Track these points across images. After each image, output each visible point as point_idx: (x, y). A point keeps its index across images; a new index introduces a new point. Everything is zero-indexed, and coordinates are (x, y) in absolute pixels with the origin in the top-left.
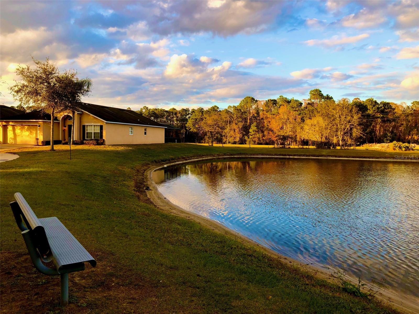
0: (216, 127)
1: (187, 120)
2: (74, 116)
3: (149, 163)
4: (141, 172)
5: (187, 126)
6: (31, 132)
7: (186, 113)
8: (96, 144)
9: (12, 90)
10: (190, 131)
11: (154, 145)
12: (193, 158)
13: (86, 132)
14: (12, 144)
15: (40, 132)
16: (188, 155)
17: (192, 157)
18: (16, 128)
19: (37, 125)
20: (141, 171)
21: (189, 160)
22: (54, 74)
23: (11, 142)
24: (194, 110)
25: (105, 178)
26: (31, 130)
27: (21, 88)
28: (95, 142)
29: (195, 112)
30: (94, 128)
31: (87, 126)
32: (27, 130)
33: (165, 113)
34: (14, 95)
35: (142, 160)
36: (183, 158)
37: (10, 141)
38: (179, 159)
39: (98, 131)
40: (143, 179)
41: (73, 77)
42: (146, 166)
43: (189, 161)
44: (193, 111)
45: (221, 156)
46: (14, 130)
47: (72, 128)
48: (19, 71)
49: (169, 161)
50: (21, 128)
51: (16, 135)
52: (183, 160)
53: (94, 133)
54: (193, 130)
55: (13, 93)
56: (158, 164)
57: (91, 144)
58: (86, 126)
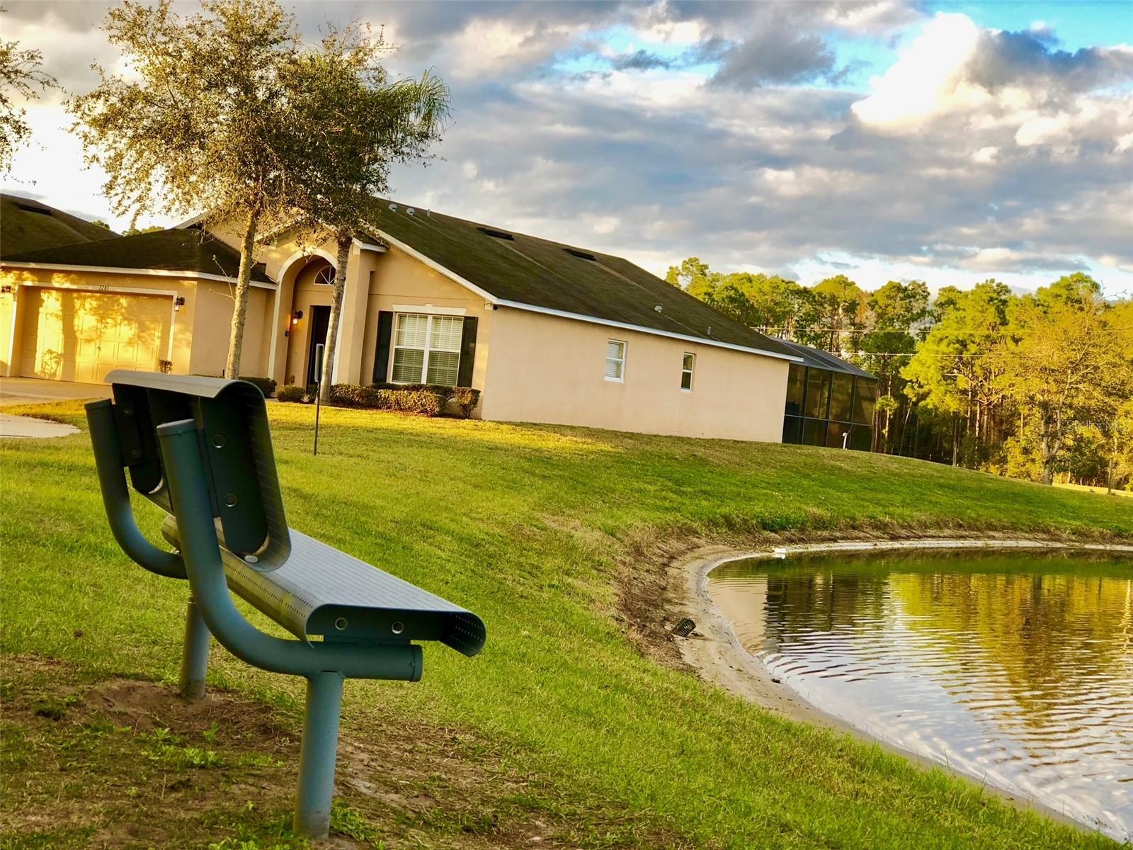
0: (1075, 378)
1: (910, 345)
2: (343, 264)
3: (695, 525)
4: (655, 558)
5: (905, 373)
6: (142, 328)
7: (908, 310)
8: (437, 409)
9: (79, 114)
10: (922, 404)
11: (728, 448)
12: (931, 532)
13: (393, 346)
14: (50, 379)
15: (181, 331)
16: (907, 512)
17: (924, 526)
18: (78, 303)
19: (172, 297)
20: (655, 554)
21: (908, 538)
22: (276, 41)
23: (48, 370)
24: (952, 295)
25: (477, 546)
26: (143, 317)
27: (118, 105)
28: (430, 399)
29: (960, 304)
30: (435, 328)
31: (402, 316)
32: (128, 319)
33: (796, 303)
34: (86, 137)
35: (658, 508)
36: (876, 527)
37: (44, 363)
38: (854, 528)
39: (453, 345)
40: (664, 589)
41: (360, 62)
42: (679, 539)
43: (907, 544)
44: (950, 300)
45: (1095, 541)
46: (68, 315)
47: (330, 324)
48: (123, 24)
49: (802, 530)
50: (99, 307)
51: (75, 338)
52: (877, 538)
53: (433, 355)
54: (942, 400)
55: (85, 128)
56: (742, 538)
57: (410, 409)
58: (396, 320)
